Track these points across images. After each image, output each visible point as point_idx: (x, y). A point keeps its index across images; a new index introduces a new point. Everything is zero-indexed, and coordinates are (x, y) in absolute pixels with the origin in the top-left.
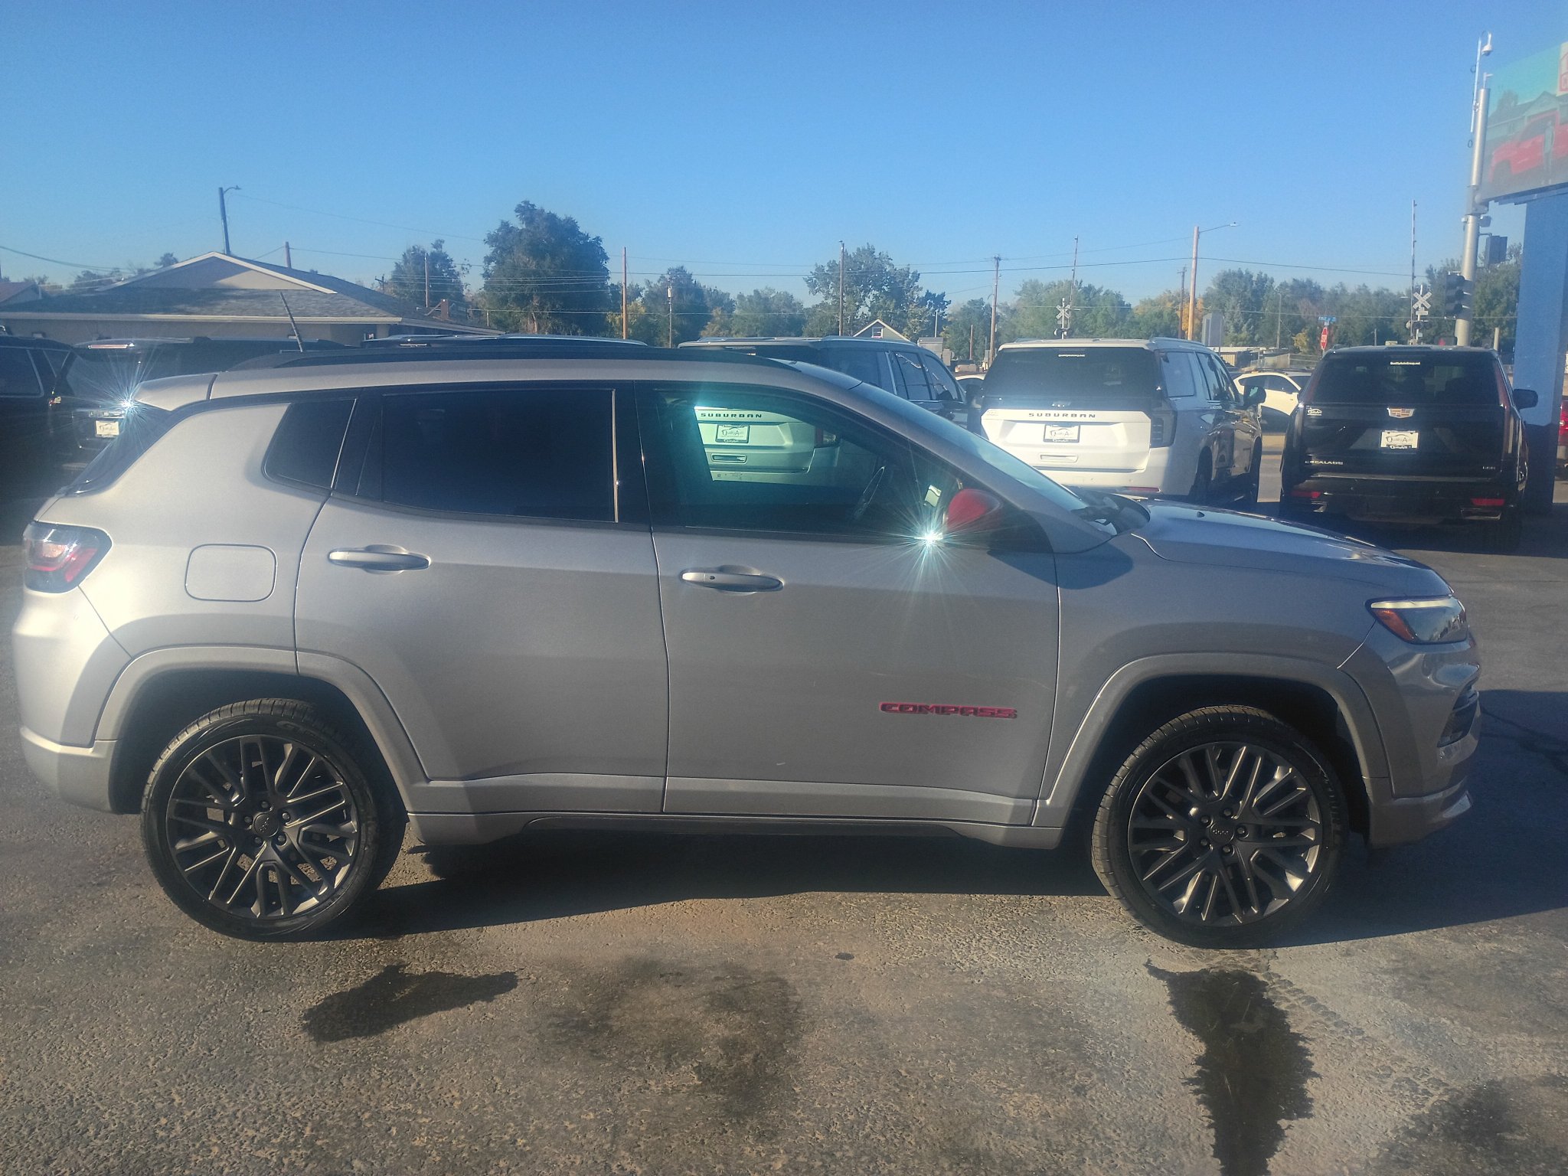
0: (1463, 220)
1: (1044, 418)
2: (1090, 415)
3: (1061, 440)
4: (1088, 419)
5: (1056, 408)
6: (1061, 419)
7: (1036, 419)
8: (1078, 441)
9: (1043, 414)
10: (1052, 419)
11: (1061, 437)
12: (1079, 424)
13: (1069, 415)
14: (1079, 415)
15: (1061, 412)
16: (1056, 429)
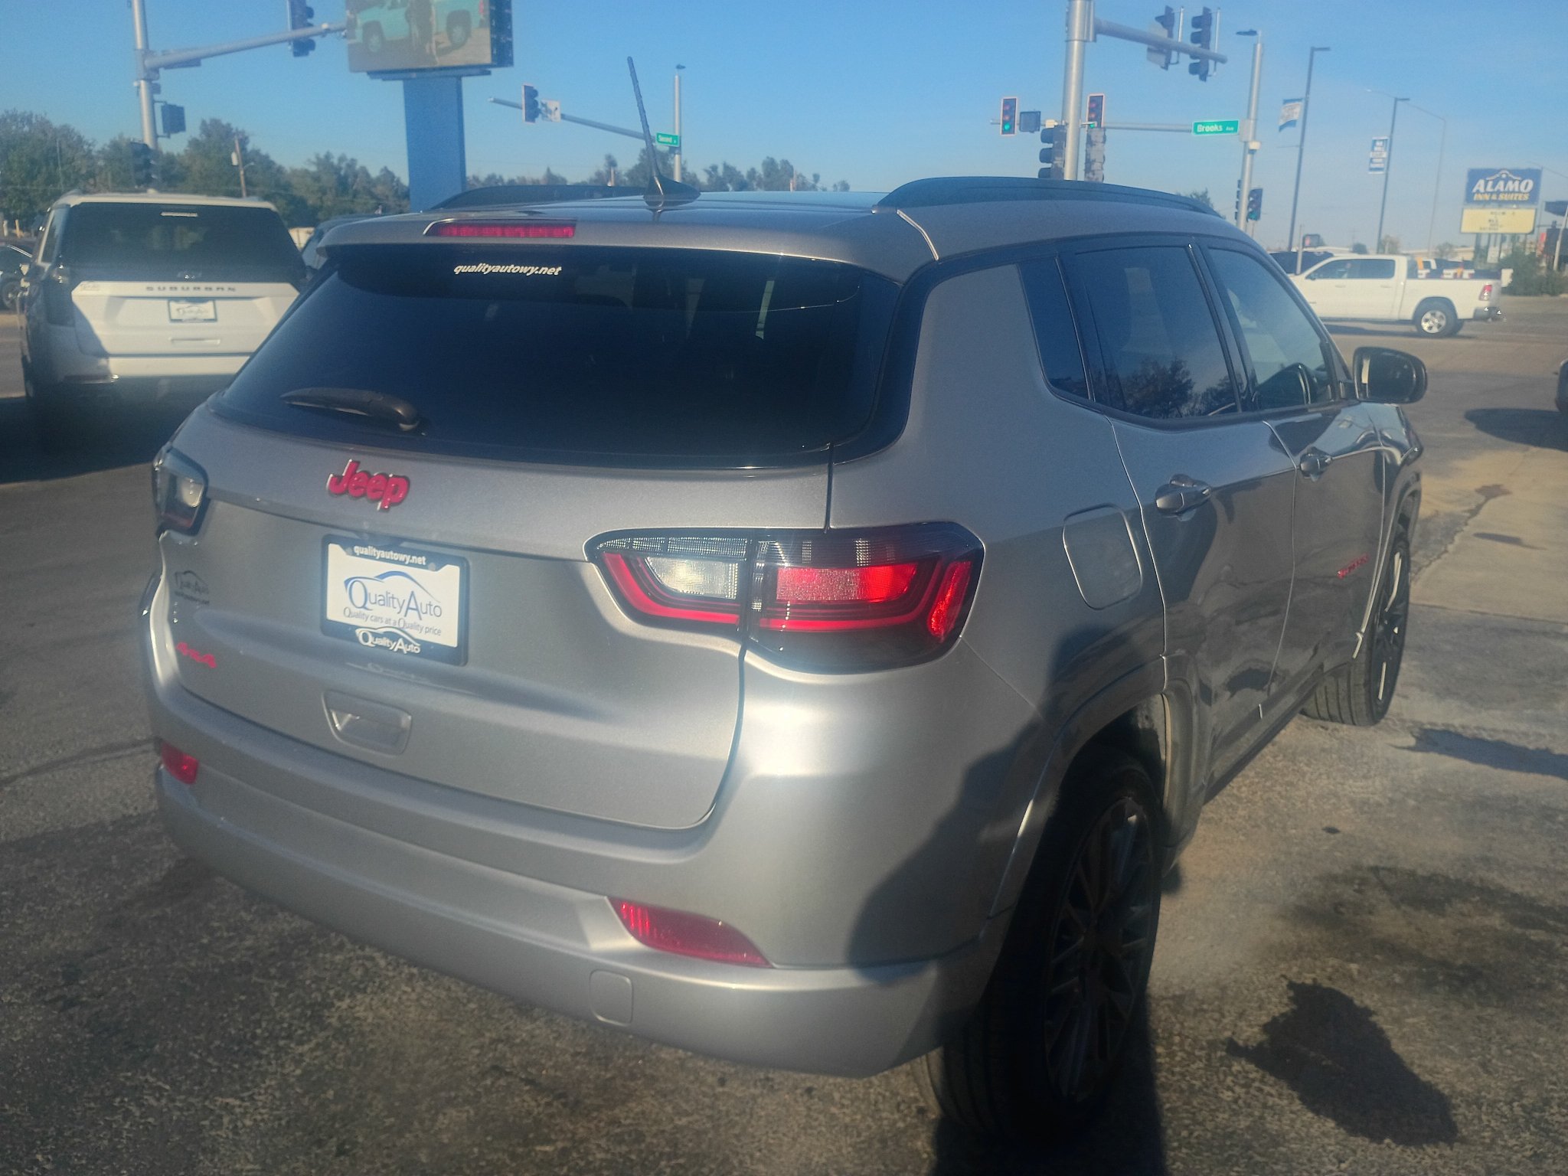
0: (135, 84)
1: (168, 293)
2: (229, 289)
3: (194, 320)
4: (226, 293)
5: (183, 280)
6: (192, 293)
7: (156, 293)
8: (215, 320)
9: (165, 288)
10: (179, 293)
11: (192, 315)
12: (213, 299)
13: (202, 288)
14: (214, 288)
15: (191, 285)
16: (184, 305)
